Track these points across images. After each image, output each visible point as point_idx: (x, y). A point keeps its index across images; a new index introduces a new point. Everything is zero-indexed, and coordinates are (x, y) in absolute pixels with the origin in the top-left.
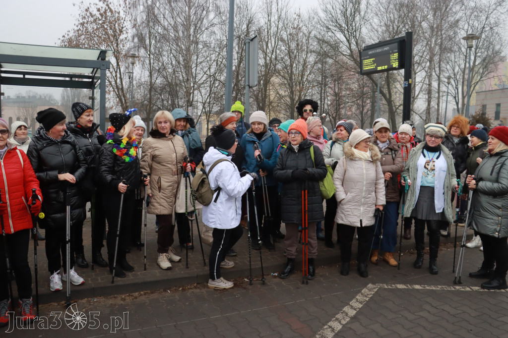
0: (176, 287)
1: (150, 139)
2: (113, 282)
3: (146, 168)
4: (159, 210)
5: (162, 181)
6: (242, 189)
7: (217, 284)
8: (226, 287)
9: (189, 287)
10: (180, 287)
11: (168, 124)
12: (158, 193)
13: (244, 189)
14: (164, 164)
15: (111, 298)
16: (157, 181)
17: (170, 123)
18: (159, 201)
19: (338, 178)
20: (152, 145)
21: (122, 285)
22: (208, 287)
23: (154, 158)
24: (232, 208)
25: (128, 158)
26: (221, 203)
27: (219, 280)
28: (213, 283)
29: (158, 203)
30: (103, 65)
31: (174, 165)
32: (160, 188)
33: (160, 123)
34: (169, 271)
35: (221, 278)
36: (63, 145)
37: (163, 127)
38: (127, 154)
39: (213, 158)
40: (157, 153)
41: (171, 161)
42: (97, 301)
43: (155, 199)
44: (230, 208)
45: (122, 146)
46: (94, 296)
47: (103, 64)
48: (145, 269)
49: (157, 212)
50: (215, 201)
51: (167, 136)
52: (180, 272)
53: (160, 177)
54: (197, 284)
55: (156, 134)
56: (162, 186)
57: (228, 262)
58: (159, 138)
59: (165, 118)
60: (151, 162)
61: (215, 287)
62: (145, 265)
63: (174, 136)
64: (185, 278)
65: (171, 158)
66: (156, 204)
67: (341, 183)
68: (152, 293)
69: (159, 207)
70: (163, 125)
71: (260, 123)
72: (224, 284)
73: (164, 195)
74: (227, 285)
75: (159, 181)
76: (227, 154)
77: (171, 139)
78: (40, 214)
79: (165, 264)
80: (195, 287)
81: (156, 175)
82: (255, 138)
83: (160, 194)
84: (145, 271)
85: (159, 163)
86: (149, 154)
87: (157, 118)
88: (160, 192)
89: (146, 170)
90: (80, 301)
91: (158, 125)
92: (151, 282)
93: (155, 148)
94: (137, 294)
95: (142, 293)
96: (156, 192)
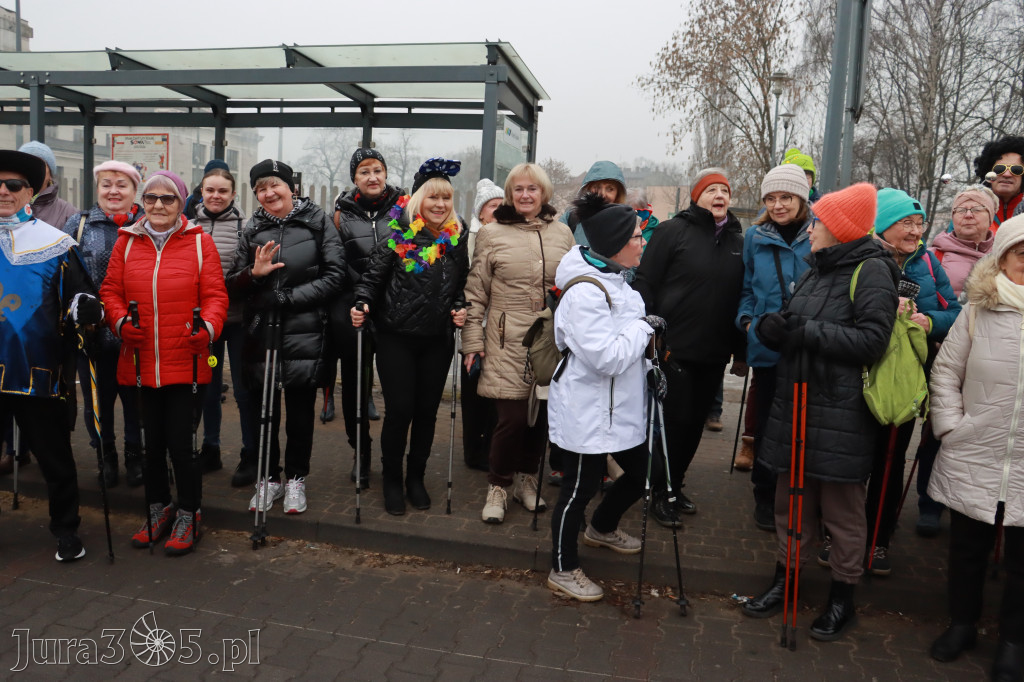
0: (483, 565)
1: (493, 226)
2: (358, 520)
3: (477, 292)
4: (498, 388)
5: (507, 322)
6: (626, 354)
7: (562, 583)
8: (578, 596)
9: (508, 573)
10: (490, 568)
11: (536, 194)
12: (498, 349)
13: (630, 354)
14: (513, 283)
15: (343, 552)
16: (498, 321)
17: (543, 190)
18: (498, 367)
19: (946, 365)
20: (493, 240)
21: (370, 532)
22: (546, 585)
23: (493, 268)
24: (597, 403)
25: (414, 262)
26: (567, 384)
27: (568, 574)
28: (556, 577)
29: (496, 371)
30: (492, 75)
31: (537, 286)
32: (503, 338)
33: (520, 189)
34: (490, 527)
35: (575, 572)
36: (289, 230)
37: (525, 199)
38: (413, 255)
39: (566, 272)
40: (499, 257)
41: (528, 278)
42: (313, 551)
43: (492, 363)
44: (593, 401)
45: (407, 236)
46: (316, 539)
47: (492, 72)
48: (449, 512)
49: (494, 392)
50: (557, 379)
51: (527, 220)
52: (510, 536)
53: (504, 313)
54: (533, 571)
55: (507, 215)
56: (506, 336)
57: (624, 536)
58: (510, 224)
59: (531, 178)
60: (489, 279)
61: (559, 590)
62: (449, 502)
63: (549, 222)
64: (507, 550)
65: (531, 270)
66: (492, 374)
67: (957, 382)
68: (425, 564)
69: (498, 380)
70: (526, 194)
71: (787, 196)
72: (580, 587)
73: (509, 353)
74: (582, 591)
75: (502, 323)
76: (604, 265)
77: (537, 229)
78: (210, 358)
79: (493, 509)
80: (522, 576)
81: (498, 308)
82: (777, 236)
83: (503, 352)
84: (447, 516)
85: (503, 281)
86: (483, 260)
87: (513, 179)
88: (502, 347)
89: (474, 293)
90: (289, 542)
91: (516, 194)
92: (429, 541)
93: (498, 248)
94: (396, 557)
95: (407, 558)
96: (494, 346)
